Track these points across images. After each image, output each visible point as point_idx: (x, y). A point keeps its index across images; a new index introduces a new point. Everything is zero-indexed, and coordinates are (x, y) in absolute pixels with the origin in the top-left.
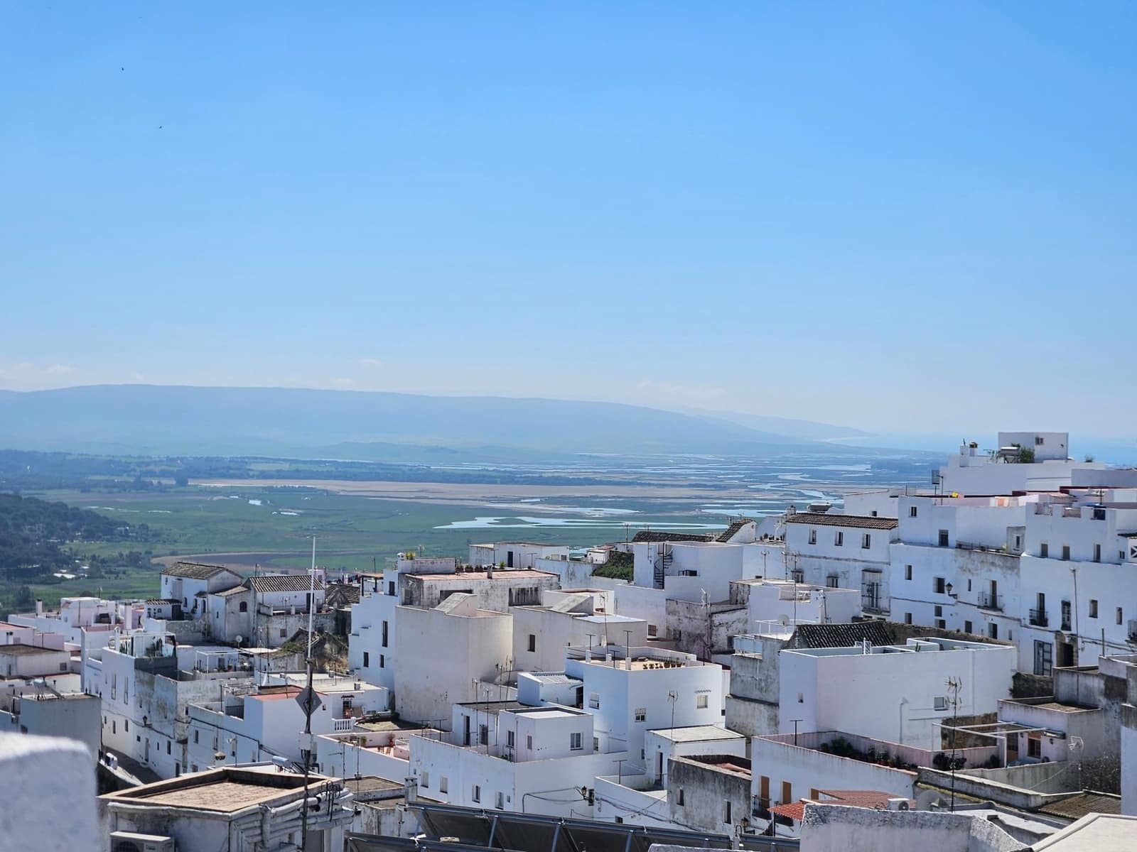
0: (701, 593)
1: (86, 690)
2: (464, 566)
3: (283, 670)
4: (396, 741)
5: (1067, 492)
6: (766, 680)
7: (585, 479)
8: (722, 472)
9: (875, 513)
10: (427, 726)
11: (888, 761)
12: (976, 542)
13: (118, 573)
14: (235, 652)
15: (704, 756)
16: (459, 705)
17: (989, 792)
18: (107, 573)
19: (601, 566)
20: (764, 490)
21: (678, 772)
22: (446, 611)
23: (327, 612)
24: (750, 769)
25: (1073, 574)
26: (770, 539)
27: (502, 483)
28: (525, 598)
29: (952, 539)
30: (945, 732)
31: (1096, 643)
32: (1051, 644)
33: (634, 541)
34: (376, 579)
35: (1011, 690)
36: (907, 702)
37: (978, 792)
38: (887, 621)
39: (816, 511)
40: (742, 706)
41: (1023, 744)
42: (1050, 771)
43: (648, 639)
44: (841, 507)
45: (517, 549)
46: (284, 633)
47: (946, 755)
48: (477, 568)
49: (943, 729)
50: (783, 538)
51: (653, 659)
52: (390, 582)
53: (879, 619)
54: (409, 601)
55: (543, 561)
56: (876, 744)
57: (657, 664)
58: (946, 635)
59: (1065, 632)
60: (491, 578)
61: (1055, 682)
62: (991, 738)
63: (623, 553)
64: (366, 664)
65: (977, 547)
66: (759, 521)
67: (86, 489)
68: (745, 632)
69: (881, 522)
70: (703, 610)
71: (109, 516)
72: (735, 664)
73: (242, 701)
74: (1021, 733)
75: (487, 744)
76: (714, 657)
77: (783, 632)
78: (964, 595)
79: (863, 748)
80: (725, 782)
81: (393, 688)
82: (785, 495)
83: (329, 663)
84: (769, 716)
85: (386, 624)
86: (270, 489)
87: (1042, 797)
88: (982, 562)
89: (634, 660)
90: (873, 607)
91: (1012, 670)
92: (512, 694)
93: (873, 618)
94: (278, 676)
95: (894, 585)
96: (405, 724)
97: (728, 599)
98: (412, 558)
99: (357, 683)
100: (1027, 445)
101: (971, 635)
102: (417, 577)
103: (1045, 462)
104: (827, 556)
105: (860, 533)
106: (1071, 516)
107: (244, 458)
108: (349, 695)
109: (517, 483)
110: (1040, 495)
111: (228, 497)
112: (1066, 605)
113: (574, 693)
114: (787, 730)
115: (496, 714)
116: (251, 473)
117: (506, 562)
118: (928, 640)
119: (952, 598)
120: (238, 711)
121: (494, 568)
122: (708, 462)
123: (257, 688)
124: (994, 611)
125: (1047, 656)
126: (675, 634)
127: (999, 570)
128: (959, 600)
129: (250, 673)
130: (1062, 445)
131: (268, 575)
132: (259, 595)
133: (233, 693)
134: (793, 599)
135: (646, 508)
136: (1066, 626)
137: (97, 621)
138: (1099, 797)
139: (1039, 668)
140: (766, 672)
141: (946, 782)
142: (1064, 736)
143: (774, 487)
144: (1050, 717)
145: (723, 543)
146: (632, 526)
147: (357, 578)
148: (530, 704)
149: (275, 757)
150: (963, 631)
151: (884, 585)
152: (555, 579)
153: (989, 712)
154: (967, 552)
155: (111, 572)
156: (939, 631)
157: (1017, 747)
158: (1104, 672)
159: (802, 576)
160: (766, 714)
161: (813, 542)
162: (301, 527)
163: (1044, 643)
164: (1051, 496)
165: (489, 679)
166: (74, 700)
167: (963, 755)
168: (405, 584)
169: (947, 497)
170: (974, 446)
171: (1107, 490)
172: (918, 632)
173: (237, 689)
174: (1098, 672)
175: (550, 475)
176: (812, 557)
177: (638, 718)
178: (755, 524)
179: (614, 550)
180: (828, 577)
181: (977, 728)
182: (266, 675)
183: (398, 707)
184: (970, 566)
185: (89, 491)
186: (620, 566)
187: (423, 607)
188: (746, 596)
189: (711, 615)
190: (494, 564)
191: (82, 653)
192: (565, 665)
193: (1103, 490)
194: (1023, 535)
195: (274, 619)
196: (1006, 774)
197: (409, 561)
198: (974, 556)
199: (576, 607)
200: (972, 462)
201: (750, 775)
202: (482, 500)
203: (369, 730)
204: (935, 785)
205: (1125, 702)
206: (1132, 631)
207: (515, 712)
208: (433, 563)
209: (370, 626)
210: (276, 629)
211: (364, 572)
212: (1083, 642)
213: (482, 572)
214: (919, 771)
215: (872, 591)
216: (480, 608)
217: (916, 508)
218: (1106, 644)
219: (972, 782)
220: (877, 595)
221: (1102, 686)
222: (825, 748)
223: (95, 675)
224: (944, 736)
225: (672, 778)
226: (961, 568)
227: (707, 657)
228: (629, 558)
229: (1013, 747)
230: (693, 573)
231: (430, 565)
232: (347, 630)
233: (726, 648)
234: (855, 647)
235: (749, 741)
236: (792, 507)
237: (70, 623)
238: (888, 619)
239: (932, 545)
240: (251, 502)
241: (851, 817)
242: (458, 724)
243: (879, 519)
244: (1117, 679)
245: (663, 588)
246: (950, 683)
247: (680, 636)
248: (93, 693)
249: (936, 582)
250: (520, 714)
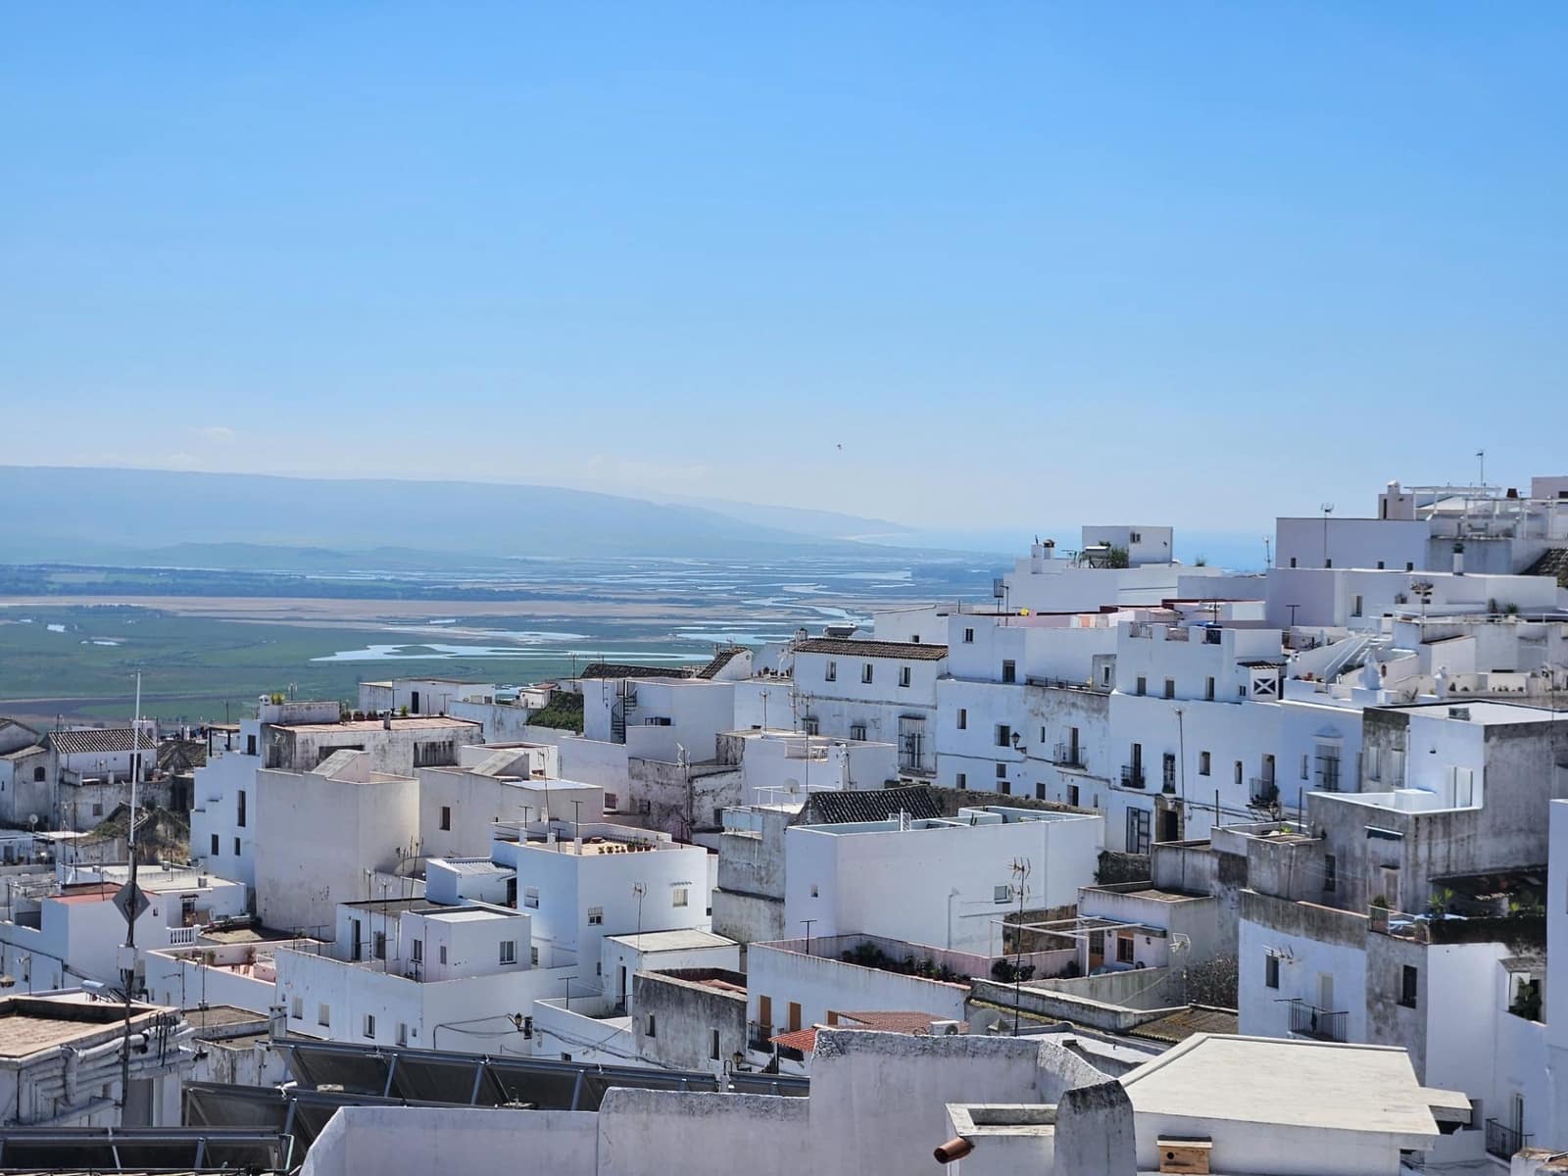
0: (677, 750)
2: (353, 712)
3: (97, 861)
4: (257, 956)
5: (1171, 607)
6: (767, 869)
7: (518, 591)
8: (705, 581)
9: (917, 639)
10: (301, 936)
11: (932, 971)
12: (1052, 676)
14: (27, 838)
15: (683, 970)
16: (346, 906)
17: (1065, 1010)
19: (538, 712)
21: (647, 991)
22: (327, 774)
23: (159, 779)
24: (745, 986)
25: (1178, 717)
26: (772, 674)
27: (404, 598)
28: (435, 755)
29: (1020, 673)
30: (1008, 931)
31: (1208, 810)
32: (1149, 813)
33: (584, 676)
34: (229, 732)
35: (1096, 874)
36: (957, 893)
37: (1050, 1010)
38: (932, 785)
39: (835, 635)
40: (735, 902)
41: (1111, 945)
42: (1146, 980)
43: (605, 813)
44: (870, 630)
45: (424, 689)
46: (98, 810)
47: (1009, 962)
48: (370, 714)
49: (1004, 927)
50: (790, 672)
51: (612, 840)
52: (249, 737)
53: (921, 782)
54: (275, 762)
55: (460, 705)
56: (916, 951)
57: (617, 847)
58: (1011, 803)
59: (1166, 795)
60: (389, 729)
61: (1152, 862)
62: (1069, 938)
63: (568, 694)
64: (215, 851)
65: (1052, 684)
66: (756, 650)
68: (739, 803)
69: (924, 651)
70: (680, 772)
72: (724, 846)
73: (39, 905)
74: (1109, 931)
75: (384, 958)
76: (695, 837)
77: (790, 802)
78: (1035, 748)
79: (898, 955)
80: (711, 1005)
81: (254, 884)
83: (162, 851)
84: (772, 914)
85: (242, 795)
86: (77, 609)
87: (1135, 1015)
88: (1060, 702)
89: (586, 841)
90: (913, 766)
91: (1098, 848)
92: (419, 889)
93: (914, 782)
94: (90, 870)
95: (941, 734)
96: (269, 933)
97: (714, 757)
98: (280, 703)
99: (202, 877)
100: (1117, 543)
101: (1044, 801)
102: (287, 728)
103: (1142, 565)
104: (851, 698)
105: (896, 665)
106: (1176, 639)
107: (42, 566)
108: (190, 894)
109: (426, 597)
110: (1137, 613)
111: (17, 620)
112: (1169, 759)
113: (504, 884)
114: (795, 933)
115: (397, 916)
116: (51, 587)
117: (409, 707)
118: (987, 810)
119: (1019, 752)
120: (33, 919)
121: (392, 715)
122: (688, 568)
123: (60, 888)
124: (1075, 768)
125: (1144, 828)
126: (641, 806)
127: (1082, 714)
128: (1029, 754)
129: (52, 866)
130: (1165, 544)
131: (74, 729)
132: (63, 757)
133: (25, 894)
134: (805, 758)
135: (600, 631)
136: (1169, 788)
138: (1209, 1014)
139: (1133, 845)
140: (768, 857)
141: (1009, 998)
142: (1164, 934)
144: (1146, 909)
145: (706, 681)
146: (580, 656)
147: (203, 732)
148: (444, 901)
149: (86, 982)
150: (1033, 797)
151: (929, 736)
152: (477, 729)
153: (1066, 905)
154: (1040, 690)
156: (1001, 798)
157: (1103, 949)
158: (1218, 848)
159: (816, 725)
160: (768, 913)
161: (832, 678)
162: (122, 663)
163: (1139, 810)
164: (1150, 613)
165: (386, 869)
167: (1031, 962)
168: (269, 739)
169: (1014, 615)
170: (1049, 545)
171: (1223, 603)
172: (974, 799)
173: (32, 889)
174: (1211, 847)
175: (469, 586)
176: (831, 699)
177: (592, 921)
178: (750, 653)
179: (555, 689)
180: (852, 727)
181: (1050, 925)
182: (73, 868)
183: (260, 911)
184: (1044, 709)
186: (564, 711)
187: (295, 770)
188: (738, 756)
189: (691, 779)
190: (393, 710)
192: (491, 848)
193: (1218, 603)
194: (1114, 666)
195: (84, 790)
196: (1088, 984)
197: (276, 707)
198: (1049, 695)
199: (505, 769)
200: (1046, 566)
201: (745, 994)
202: (377, 622)
203: (219, 943)
204: (994, 1003)
205: (1245, 886)
206: (1255, 794)
207: (423, 913)
208: (309, 708)
209: (222, 798)
210: (86, 803)
211: (211, 723)
212: (1191, 808)
213: (377, 720)
214: (973, 984)
215: (912, 745)
216: (375, 770)
217: (972, 630)
218: (1220, 810)
219: (1044, 998)
220: (919, 750)
221: (1216, 866)
222: (847, 957)
224: (1007, 937)
225: (639, 1000)
226: (1032, 711)
227: (686, 837)
228: (576, 701)
229: (1097, 949)
230: (666, 722)
231: (305, 711)
232: (188, 804)
233: (712, 824)
234: (889, 821)
235: (744, 950)
236: (802, 630)
238: (933, 783)
239: (993, 681)
240: (51, 627)
241: (878, 1044)
242: (343, 932)
243: (922, 646)
244: (1234, 856)
245: (624, 742)
246: (1015, 866)
247: (649, 809)
249: (998, 731)
250: (430, 916)
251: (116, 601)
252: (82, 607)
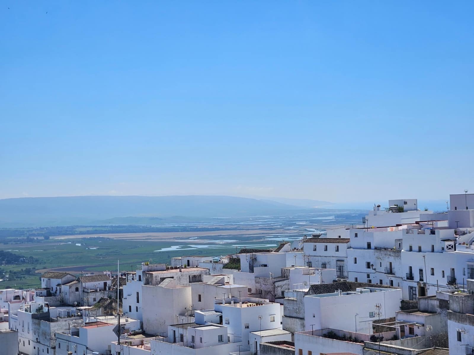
0: (269, 274)
1: (11, 329)
2: (170, 267)
3: (95, 315)
4: (145, 342)
5: (418, 224)
6: (298, 309)
7: (216, 228)
8: (273, 222)
9: (340, 237)
10: (157, 336)
11: (352, 339)
12: (382, 246)
13: (22, 277)
14: (74, 309)
15: (274, 342)
16: (171, 326)
17: (394, 350)
18: (16, 278)
19: (226, 264)
20: (290, 229)
21: (264, 349)
22: (163, 286)
23: (112, 289)
24: (294, 346)
25: (424, 258)
26: (297, 250)
27: (181, 231)
28: (195, 279)
29: (372, 246)
30: (374, 326)
31: (434, 286)
32: (415, 288)
33: (240, 253)
34: (133, 274)
35: (400, 307)
36: (358, 314)
37: (390, 351)
38: (347, 281)
39: (315, 237)
40: (289, 320)
41: (407, 329)
42: (419, 340)
43: (248, 294)
44: (326, 234)
45: (191, 259)
46: (95, 300)
47: (375, 336)
48: (175, 267)
49: (373, 325)
50: (302, 249)
51: (251, 302)
52: (139, 276)
53: (344, 280)
54: (147, 283)
55: (202, 263)
56: (346, 333)
57: (252, 304)
58: (372, 286)
59: (421, 282)
60: (181, 271)
61: (418, 303)
62: (393, 328)
63: (235, 259)
64: (130, 311)
65: (383, 249)
66: (292, 242)
67: (6, 243)
68: (289, 289)
69: (343, 240)
70: (271, 281)
71: (16, 254)
72: (285, 303)
73: (78, 329)
74: (406, 325)
75: (183, 342)
76: (276, 300)
77: (305, 288)
78: (379, 269)
79: (341, 335)
80: (284, 352)
81: (142, 320)
82: (300, 231)
83: (114, 311)
84: (301, 323)
85: (138, 293)
86: (84, 239)
87: (416, 351)
88: (386, 254)
89: (243, 303)
90: (341, 276)
91: (400, 299)
92: (193, 320)
93: (342, 280)
94: (93, 318)
95: (349, 266)
96: (148, 335)
97: (281, 276)
98: (148, 265)
99: (127, 319)
100: (400, 205)
101: (382, 285)
102: (150, 273)
103: (408, 211)
104: (321, 256)
105: (334, 245)
106: (421, 233)
107: (73, 226)
108: (124, 324)
109: (187, 231)
110: (408, 226)
111: (67, 243)
112: (421, 271)
113: (218, 318)
114: (309, 329)
115: (186, 329)
116: (76, 232)
117: (187, 265)
118: (365, 288)
119: (374, 270)
120: (77, 334)
121: (182, 267)
122: (267, 219)
123: (84, 324)
124: (391, 275)
125: (414, 292)
126: (259, 291)
127: (393, 258)
128: (376, 271)
129: (81, 317)
130: (415, 204)
131: (87, 275)
132: (84, 284)
133: (74, 326)
134: (308, 274)
135: (241, 239)
136: (421, 280)
137: (14, 299)
138: (440, 350)
139: (411, 298)
140: (299, 305)
141: (376, 347)
142: (423, 325)
143: (295, 228)
144: (417, 318)
145: (277, 252)
146: (238, 247)
147: (125, 275)
148: (200, 323)
149: (94, 352)
150: (379, 284)
151: (345, 266)
152: (208, 271)
153: (391, 317)
154: (379, 250)
155: (18, 278)
156: (369, 284)
157: (404, 331)
158: (439, 298)
159: (311, 265)
160: (300, 323)
161: (315, 250)
162: (98, 254)
163: (412, 287)
164: (412, 226)
165: (182, 314)
166: (6, 333)
167: (382, 336)
168: (145, 276)
169: (370, 228)
170: (379, 206)
171: (435, 222)
172: (360, 285)
173: (76, 325)
174: (436, 298)
175: (201, 227)
176: (315, 256)
177: (246, 327)
178: (290, 244)
179: (231, 257)
180: (322, 264)
181: (387, 324)
182: (88, 318)
183: (144, 328)
184: (381, 257)
185: (7, 244)
186: (234, 264)
187: (153, 285)
188: (288, 275)
189: (274, 283)
190: (182, 266)
191: (9, 313)
192: (214, 307)
193: (433, 222)
194: (402, 242)
195: (90, 294)
196: (401, 342)
197: (147, 266)
198: (382, 252)
199: (217, 282)
200: (378, 213)
201: (294, 348)
202: (174, 239)
203: (133, 339)
204: (372, 349)
205: (449, 310)
206: (449, 280)
207: (194, 327)
208: (156, 266)
209: (131, 295)
210: (91, 298)
211: (127, 272)
212: (429, 286)
213: (177, 269)
214: (365, 343)
215: (340, 269)
216: (177, 284)
217: (357, 234)
218: (438, 286)
219: (387, 347)
220: (342, 271)
221: (438, 304)
222: (325, 336)
223: (15, 322)
224: (374, 328)
225: (262, 352)
226: (377, 257)
227: (273, 300)
228: (238, 261)
229: (403, 331)
230: (266, 266)
231: (155, 267)
232: (122, 297)
233: (281, 296)
234: (335, 293)
235: (293, 334)
236: (305, 236)
237: (3, 300)
238: (348, 281)
239: (364, 249)
240: (77, 244)
242: (170, 334)
243: (342, 239)
244: (444, 300)
245: (253, 272)
246: (376, 306)
247: (262, 292)
248: (14, 329)
249: (367, 264)
250: (196, 328)
251: (96, 236)
252: (86, 238)
